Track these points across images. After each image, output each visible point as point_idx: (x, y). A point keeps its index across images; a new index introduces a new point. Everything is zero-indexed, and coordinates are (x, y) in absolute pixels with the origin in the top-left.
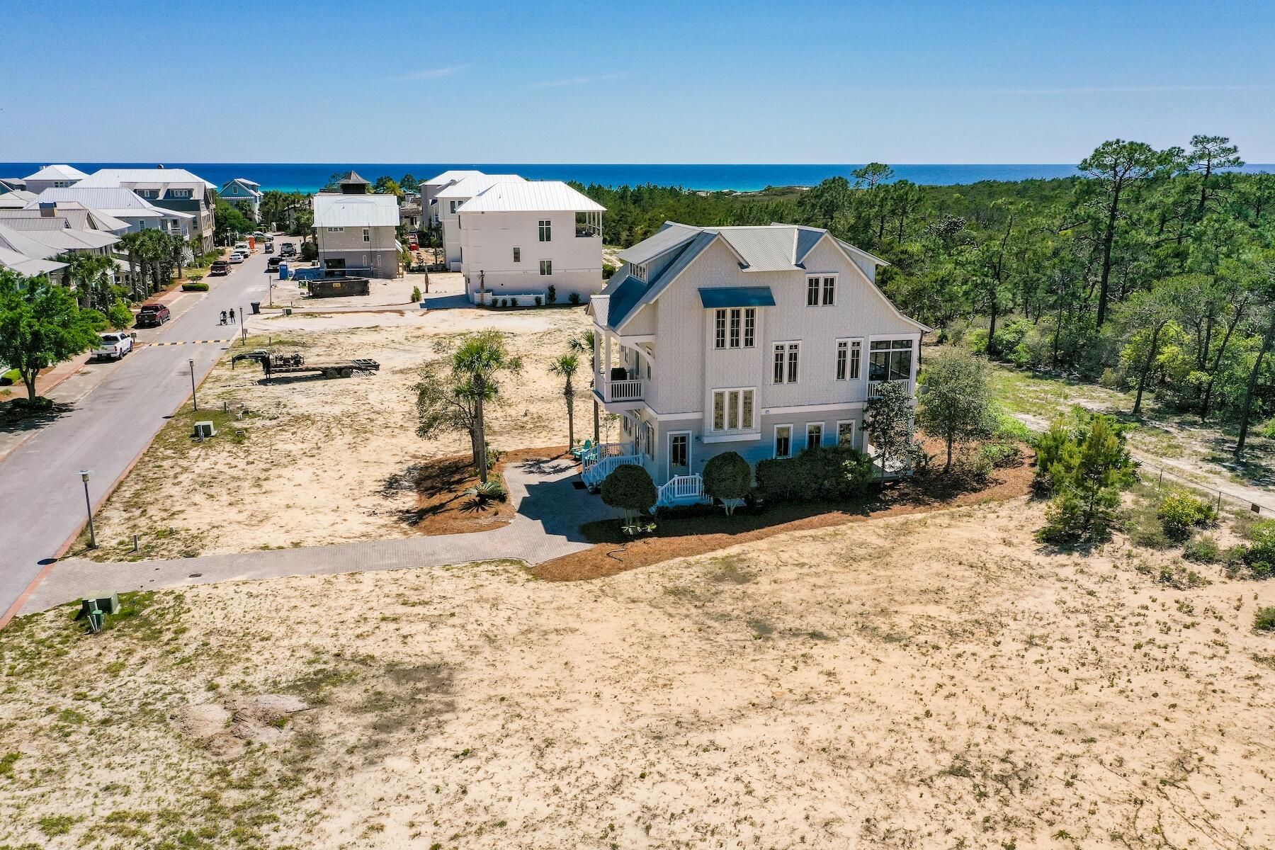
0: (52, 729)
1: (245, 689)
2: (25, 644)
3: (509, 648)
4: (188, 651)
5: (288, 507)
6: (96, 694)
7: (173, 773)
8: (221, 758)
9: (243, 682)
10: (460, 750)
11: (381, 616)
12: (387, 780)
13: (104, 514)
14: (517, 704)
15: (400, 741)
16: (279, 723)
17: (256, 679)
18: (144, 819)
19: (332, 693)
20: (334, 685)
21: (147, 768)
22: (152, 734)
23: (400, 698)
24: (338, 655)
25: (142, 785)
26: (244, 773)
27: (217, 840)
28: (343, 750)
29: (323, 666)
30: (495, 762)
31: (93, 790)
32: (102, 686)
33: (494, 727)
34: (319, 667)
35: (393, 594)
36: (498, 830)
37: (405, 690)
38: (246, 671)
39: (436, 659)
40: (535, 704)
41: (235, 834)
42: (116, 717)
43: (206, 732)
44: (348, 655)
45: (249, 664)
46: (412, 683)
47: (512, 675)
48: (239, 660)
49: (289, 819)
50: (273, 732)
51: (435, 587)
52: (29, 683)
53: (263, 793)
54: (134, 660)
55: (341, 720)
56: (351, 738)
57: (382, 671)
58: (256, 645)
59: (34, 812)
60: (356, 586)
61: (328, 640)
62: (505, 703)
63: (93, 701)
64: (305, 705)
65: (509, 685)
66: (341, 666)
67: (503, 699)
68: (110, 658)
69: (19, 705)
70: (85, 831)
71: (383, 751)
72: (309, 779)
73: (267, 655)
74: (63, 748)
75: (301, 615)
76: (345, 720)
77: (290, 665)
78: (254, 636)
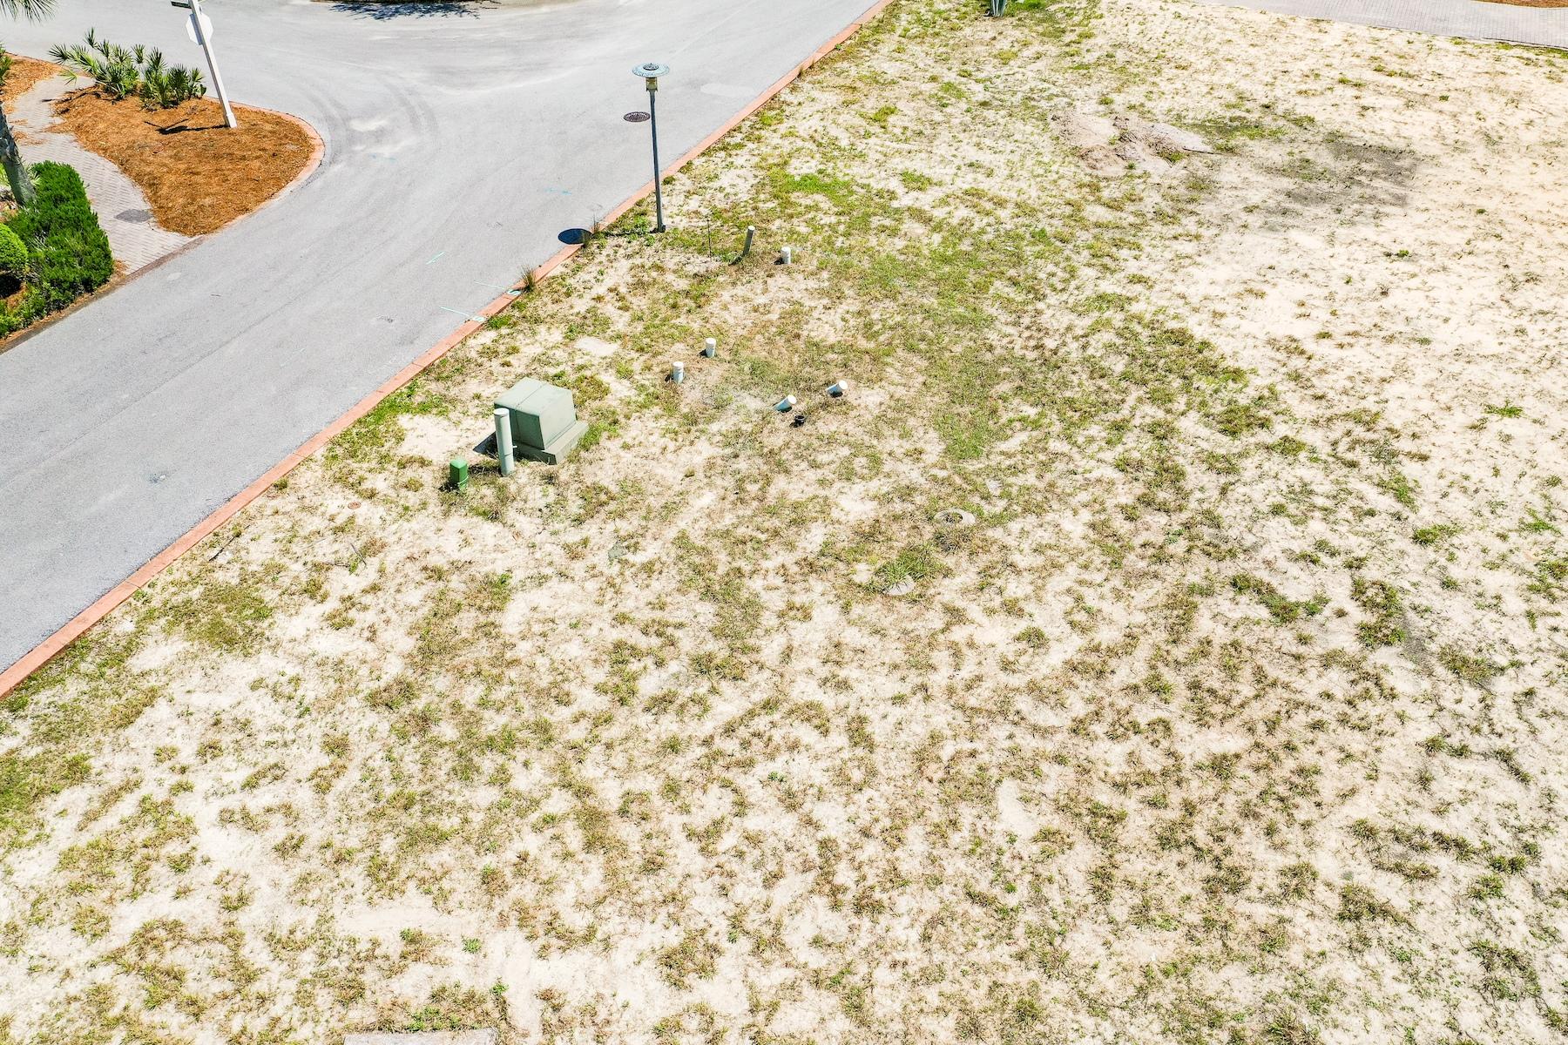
0: (931, 97)
1: (1143, 113)
2: (923, 11)
3: (1515, 156)
4: (1089, 58)
6: (981, 76)
7: (1041, 172)
8: (1095, 172)
9: (1142, 105)
10: (1396, 249)
11: (1339, 77)
12: (1287, 251)
14: (1501, 222)
15: (1316, 217)
16: (1171, 157)
17: (1159, 106)
18: (1000, 203)
19: (1245, 145)
20: (1252, 137)
21: (1016, 158)
22: (1029, 128)
23: (1333, 174)
24: (1267, 107)
25: (1007, 172)
26: (1118, 195)
27: (1070, 246)
28: (1242, 206)
29: (1244, 114)
30: (1442, 275)
31: (957, 162)
32: (988, 70)
33: (1457, 239)
34: (1238, 113)
35: (1367, 55)
36: (1417, 345)
37: (1344, 166)
38: (1148, 95)
39: (1399, 143)
40: (1528, 229)
41: (1090, 247)
42: (996, 103)
43: (1086, 143)
44: (1280, 110)
45: (1155, 89)
46: (1355, 162)
47: (1508, 187)
48: (1144, 81)
49: (1155, 253)
50: (1163, 164)
51: (1431, 60)
52: (919, 48)
53: (1132, 219)
54: (1028, 53)
55: (1247, 175)
56: (1255, 198)
57: (1319, 138)
58: (1168, 71)
59: (898, 163)
60: (1317, 35)
61: (1260, 88)
62: (1483, 216)
63: (977, 81)
64: (1209, 148)
65: (1498, 198)
66: (1267, 121)
67: (1481, 212)
68: (1003, 45)
69: (905, 66)
70: (942, 195)
71: (1289, 221)
72: (1190, 224)
73: (1178, 85)
74: (938, 117)
75: (1234, 51)
76: (1253, 177)
77: (1204, 102)
78: (1169, 61)
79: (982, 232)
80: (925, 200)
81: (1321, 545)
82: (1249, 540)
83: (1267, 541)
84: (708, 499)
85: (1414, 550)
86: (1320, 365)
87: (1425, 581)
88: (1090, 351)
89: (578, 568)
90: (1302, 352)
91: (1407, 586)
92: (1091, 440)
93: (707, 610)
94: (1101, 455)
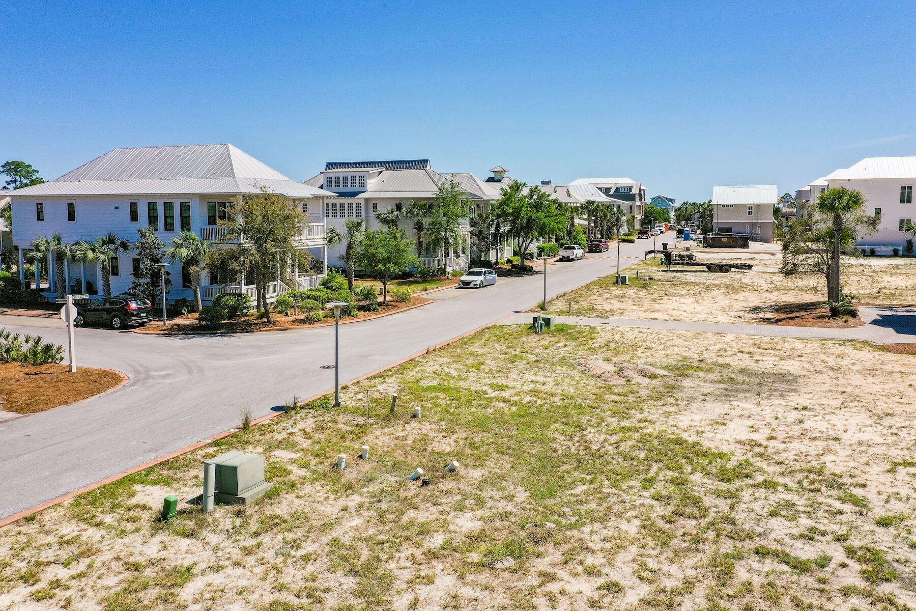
0: (506, 359)
1: (630, 363)
3: (852, 374)
4: (594, 346)
5: (674, 309)
6: (533, 352)
7: (575, 383)
9: (629, 361)
10: (800, 407)
11: (738, 350)
12: (734, 409)
13: (553, 302)
14: (857, 396)
15: (747, 397)
16: (652, 377)
17: (639, 361)
18: (552, 395)
19: (693, 374)
20: (696, 371)
23: (749, 382)
24: (701, 361)
25: (554, 384)
26: (623, 391)
27: (598, 410)
28: (700, 394)
29: (689, 364)
30: (833, 415)
31: (524, 380)
32: (538, 350)
33: (834, 403)
34: (685, 363)
35: (750, 343)
36: (832, 441)
37: (754, 380)
38: (632, 358)
39: (784, 372)
40: (876, 398)
41: (611, 410)
42: (544, 361)
43: (599, 372)
45: (635, 356)
46: (760, 378)
47: (854, 384)
48: (628, 353)
49: (652, 411)
50: (647, 380)
51: (786, 344)
52: (496, 344)
53: (634, 400)
54: (561, 344)
55: (699, 383)
56: (706, 391)
57: (736, 371)
58: (639, 350)
59: (488, 381)
60: (720, 338)
61: (695, 355)
62: (845, 394)
63: (532, 354)
64: (673, 375)
65: (850, 388)
66: (703, 365)
67: (844, 392)
68: (544, 343)
69: (489, 350)
70: (515, 392)
71: (730, 399)
72: (670, 400)
73: (648, 355)
75: (677, 343)
76: (702, 384)
77: (664, 360)
78: (640, 347)
79: (542, 405)
80: (506, 394)
81: (812, 530)
82: (759, 530)
83: (772, 530)
84: (357, 521)
85: (881, 530)
86: (773, 450)
87: (897, 546)
88: (621, 449)
89: (251, 560)
90: (760, 445)
91: (885, 549)
92: (632, 487)
93: (350, 582)
94: (640, 494)
